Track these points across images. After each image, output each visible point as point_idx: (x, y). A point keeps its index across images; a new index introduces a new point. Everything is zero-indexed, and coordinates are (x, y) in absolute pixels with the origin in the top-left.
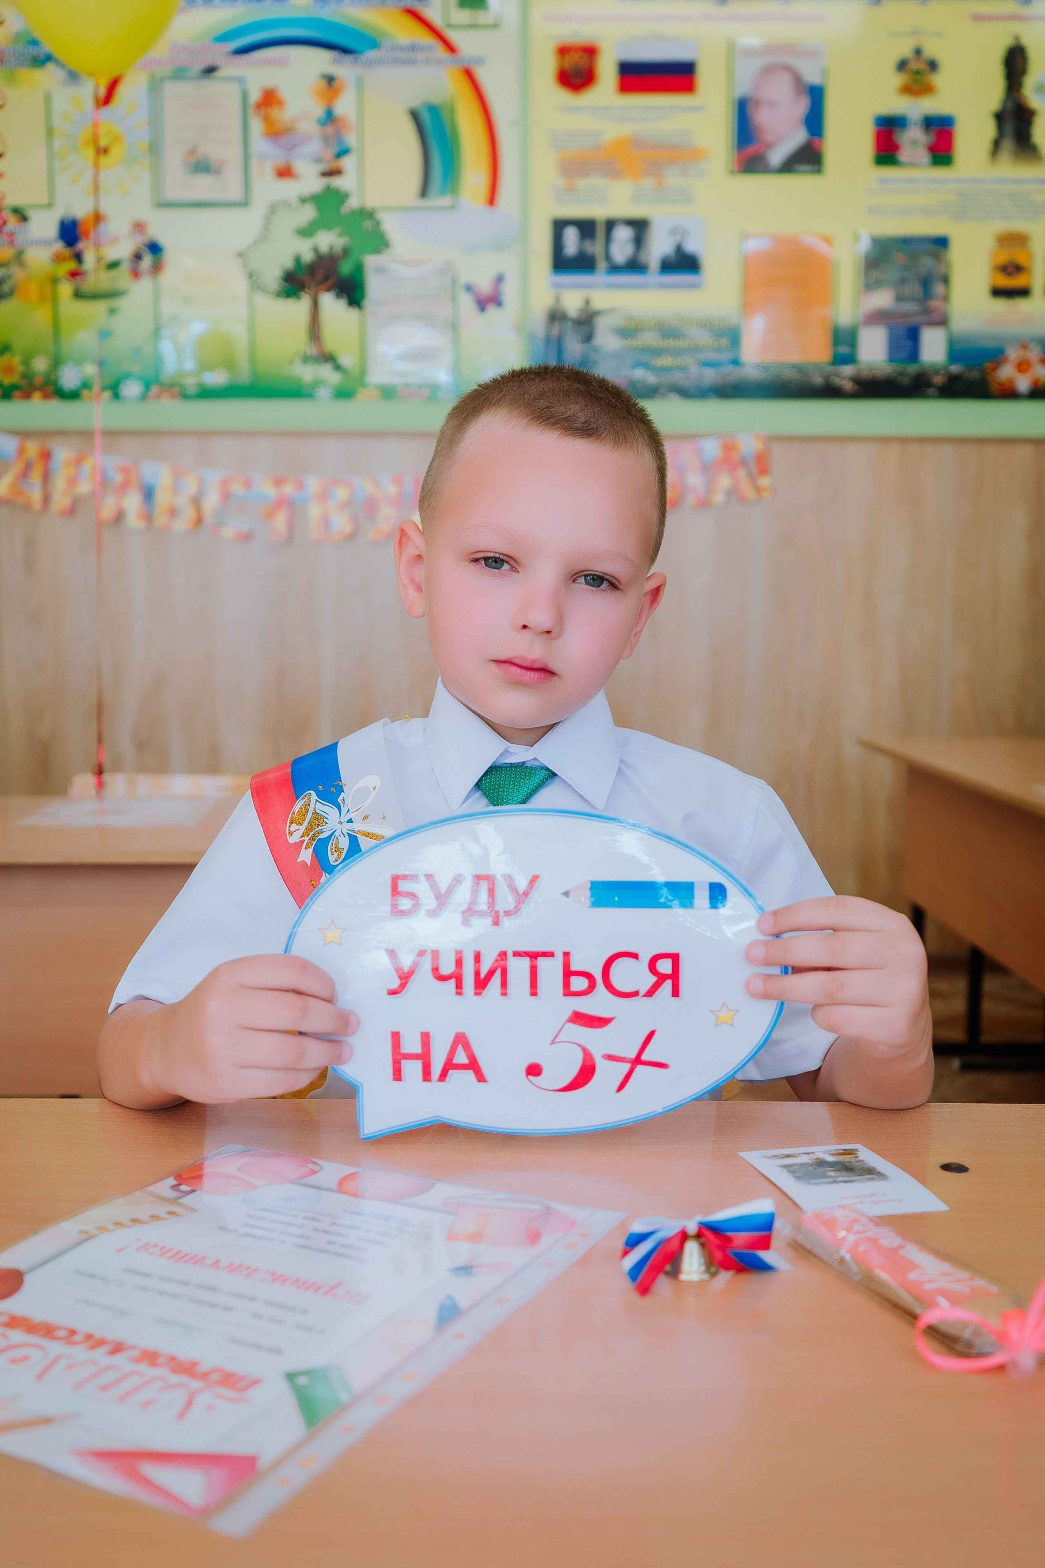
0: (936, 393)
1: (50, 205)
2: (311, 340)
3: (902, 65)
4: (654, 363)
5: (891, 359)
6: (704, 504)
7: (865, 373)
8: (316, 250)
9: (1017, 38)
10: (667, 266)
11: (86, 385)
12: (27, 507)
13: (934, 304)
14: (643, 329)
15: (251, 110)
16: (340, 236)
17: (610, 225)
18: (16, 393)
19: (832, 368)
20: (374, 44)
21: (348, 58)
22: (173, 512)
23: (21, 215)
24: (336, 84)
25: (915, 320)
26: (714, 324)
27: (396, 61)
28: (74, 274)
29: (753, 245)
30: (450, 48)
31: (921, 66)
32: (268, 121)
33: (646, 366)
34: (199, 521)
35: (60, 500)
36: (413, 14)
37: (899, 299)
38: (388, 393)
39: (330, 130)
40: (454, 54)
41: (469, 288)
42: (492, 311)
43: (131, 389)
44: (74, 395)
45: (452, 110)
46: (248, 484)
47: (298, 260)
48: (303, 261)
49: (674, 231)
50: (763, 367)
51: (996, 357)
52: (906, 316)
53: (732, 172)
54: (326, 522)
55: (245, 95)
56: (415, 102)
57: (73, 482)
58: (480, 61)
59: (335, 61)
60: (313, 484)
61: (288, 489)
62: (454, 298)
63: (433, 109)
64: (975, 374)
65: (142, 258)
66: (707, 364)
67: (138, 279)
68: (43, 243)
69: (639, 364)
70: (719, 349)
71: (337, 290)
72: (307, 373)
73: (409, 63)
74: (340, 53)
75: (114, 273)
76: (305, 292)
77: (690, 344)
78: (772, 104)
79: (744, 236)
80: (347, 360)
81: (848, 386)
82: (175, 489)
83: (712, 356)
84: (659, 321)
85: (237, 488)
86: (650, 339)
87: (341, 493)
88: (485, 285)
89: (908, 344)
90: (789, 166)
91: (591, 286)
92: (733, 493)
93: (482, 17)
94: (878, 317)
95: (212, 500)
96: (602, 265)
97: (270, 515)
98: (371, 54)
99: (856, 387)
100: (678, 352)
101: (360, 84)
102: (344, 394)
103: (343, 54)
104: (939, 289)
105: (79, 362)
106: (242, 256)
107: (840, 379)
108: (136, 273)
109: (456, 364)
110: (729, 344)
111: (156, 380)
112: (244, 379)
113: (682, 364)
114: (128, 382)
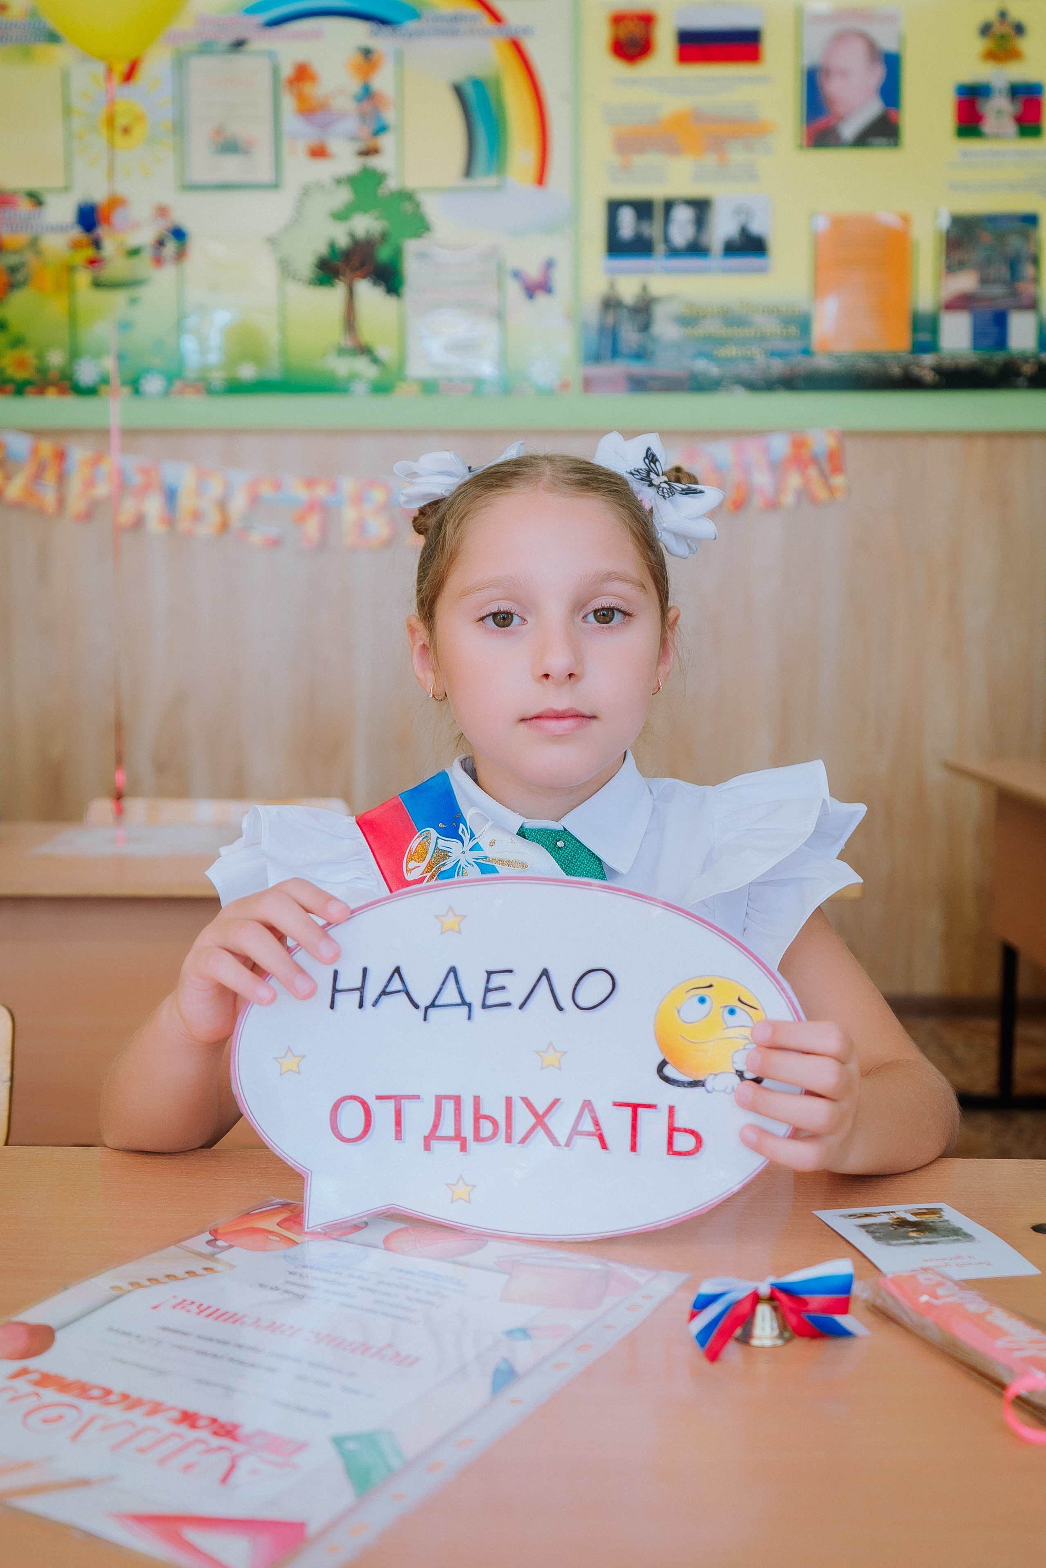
0: (1026, 384)
1: (67, 189)
2: (346, 331)
3: (986, 30)
4: (717, 353)
5: (976, 347)
6: (773, 505)
7: (948, 362)
8: (352, 236)
10: (732, 249)
11: (105, 380)
12: (40, 511)
13: (1022, 286)
14: (704, 317)
15: (282, 87)
16: (378, 220)
17: (669, 205)
18: (29, 389)
19: (911, 357)
21: (386, 30)
22: (197, 516)
23: (36, 199)
25: (1001, 305)
26: (782, 311)
27: (438, 33)
28: (92, 262)
29: (824, 224)
30: (497, 18)
31: (1007, 30)
32: (301, 98)
33: (709, 356)
34: (225, 526)
35: (76, 503)
37: (984, 281)
38: (429, 387)
40: (500, 24)
41: (517, 275)
42: (542, 299)
43: (153, 385)
44: (90, 391)
45: (498, 84)
46: (277, 486)
47: (332, 246)
48: (337, 246)
50: (836, 357)
52: (992, 299)
53: (801, 147)
54: (361, 526)
55: (276, 71)
56: (459, 75)
57: (90, 483)
58: (528, 31)
59: (373, 34)
60: (348, 485)
61: (321, 492)
62: (500, 285)
63: (478, 83)
65: (165, 244)
66: (774, 354)
67: (161, 267)
68: (61, 229)
69: (701, 354)
70: (787, 338)
71: (374, 277)
72: (342, 367)
73: (452, 34)
74: (378, 24)
75: (135, 260)
76: (339, 279)
77: (756, 333)
78: (844, 73)
79: (812, 214)
80: (384, 352)
81: (929, 376)
82: (200, 492)
83: (781, 345)
84: (723, 308)
85: (266, 491)
86: (712, 327)
88: (533, 272)
89: (995, 330)
90: (863, 140)
91: (649, 271)
92: (804, 493)
94: (960, 302)
95: (238, 504)
96: (660, 248)
97: (301, 519)
98: (411, 25)
99: (937, 377)
100: (743, 342)
101: (400, 58)
102: (381, 388)
103: (381, 25)
104: (1028, 270)
105: (97, 355)
106: (272, 241)
107: (920, 369)
108: (158, 261)
109: (502, 358)
110: (798, 332)
111: (179, 375)
112: (274, 373)
113: (746, 354)
114: (149, 377)
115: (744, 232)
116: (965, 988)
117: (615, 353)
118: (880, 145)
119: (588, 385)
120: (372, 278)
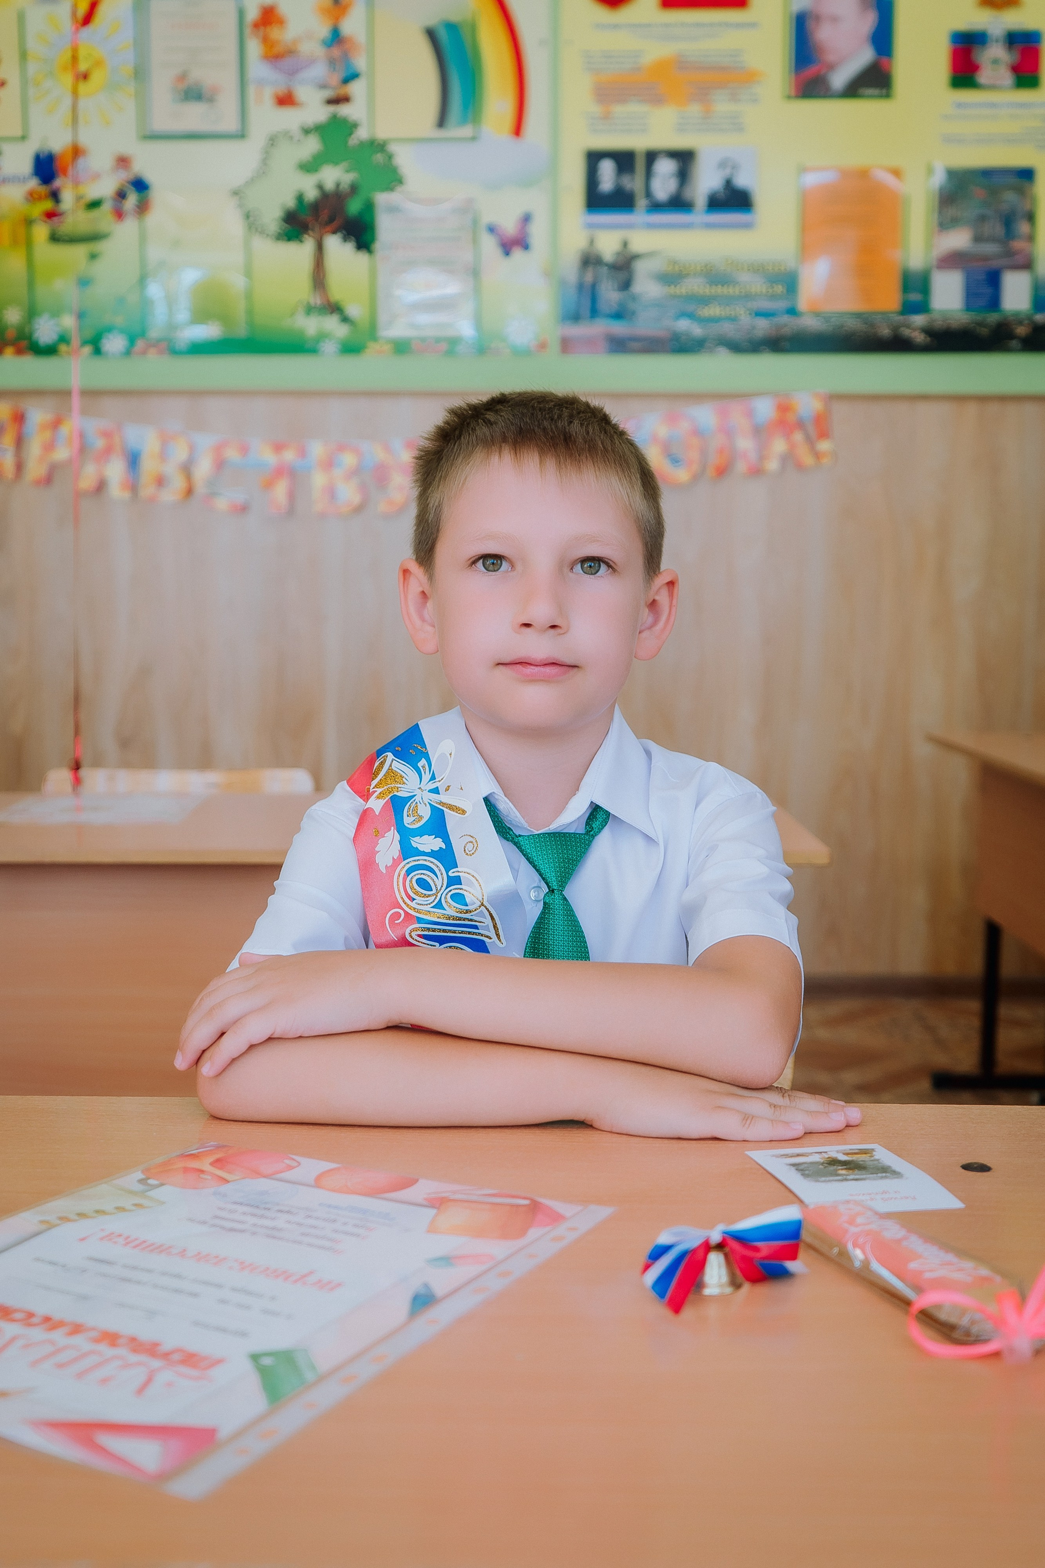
0: (1020, 346)
1: (23, 138)
2: (315, 290)
4: (700, 313)
5: (968, 307)
6: (756, 471)
7: (939, 324)
8: (320, 187)
10: (716, 203)
11: (64, 339)
13: (1017, 245)
14: (687, 275)
15: (248, 31)
16: (347, 171)
17: (651, 157)
19: (901, 317)
22: (160, 481)
25: (995, 264)
26: (768, 269)
28: (50, 215)
29: (811, 179)
32: (267, 42)
33: (691, 316)
34: (189, 492)
35: (35, 469)
37: (978, 239)
38: (401, 347)
39: (336, 52)
41: (492, 229)
42: (518, 254)
43: (114, 344)
44: (50, 351)
45: (473, 28)
46: (244, 450)
47: (300, 198)
48: (306, 200)
49: (722, 164)
50: (825, 317)
52: (985, 258)
53: (789, 97)
54: (331, 492)
55: (241, 13)
56: (432, 20)
57: (49, 447)
60: (317, 449)
61: (289, 456)
62: (475, 241)
63: (452, 27)
65: (127, 196)
66: (759, 314)
67: (122, 220)
68: (16, 179)
69: (684, 314)
70: (773, 297)
71: (344, 232)
72: (311, 325)
75: (95, 213)
76: (308, 234)
77: (741, 292)
78: (835, 19)
79: (803, 170)
80: (354, 310)
81: (919, 338)
82: (163, 456)
83: (766, 305)
84: (706, 266)
85: (232, 454)
86: (695, 285)
87: (348, 460)
88: (510, 227)
89: (988, 290)
91: (630, 226)
92: (789, 459)
94: (952, 260)
95: (203, 468)
96: (641, 202)
97: (269, 484)
99: (929, 339)
100: (728, 300)
102: (351, 348)
104: (1023, 227)
105: (56, 314)
106: (237, 194)
107: (911, 331)
108: (119, 214)
109: (479, 318)
110: (785, 291)
111: (143, 334)
112: (241, 331)
113: (731, 314)
114: (111, 336)
116: (950, 968)
117: (594, 312)
119: (567, 345)
120: (343, 233)
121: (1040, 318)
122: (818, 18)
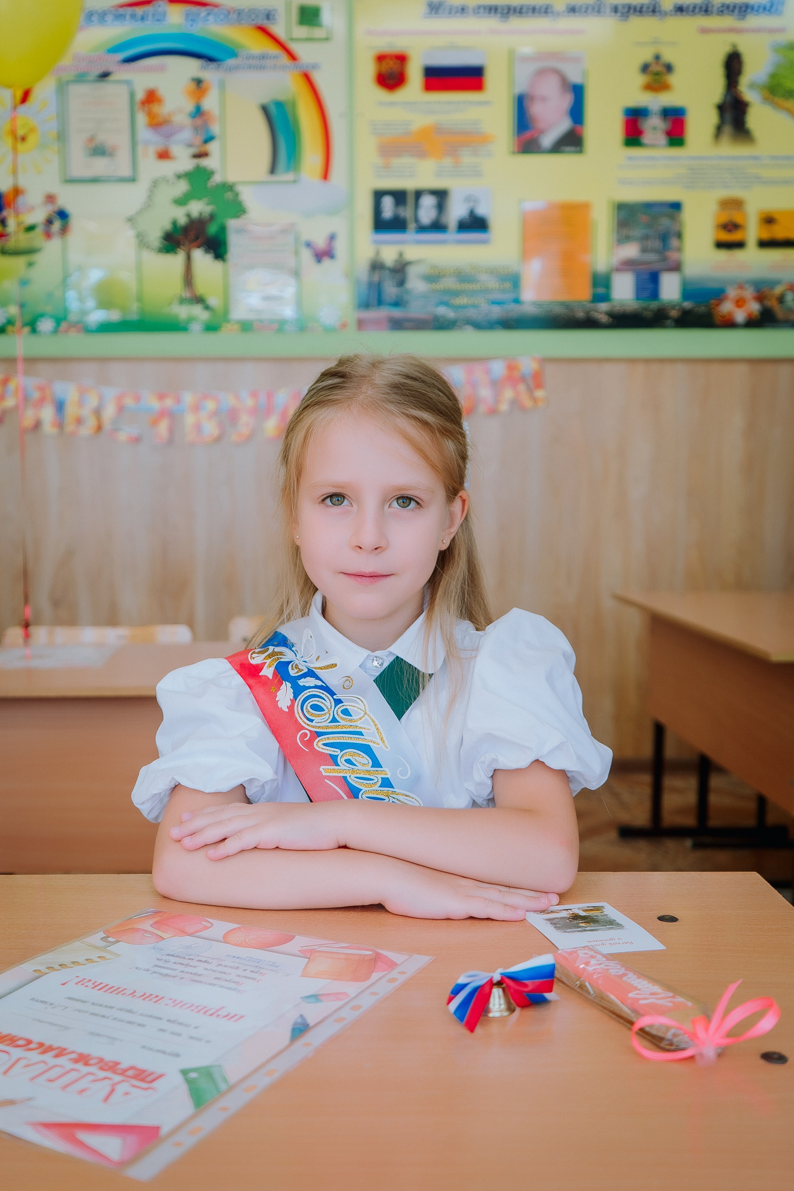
0: (673, 324)
2: (186, 286)
4: (453, 302)
5: (638, 296)
6: (493, 412)
7: (618, 309)
8: (188, 215)
9: (734, 46)
11: (10, 322)
13: (671, 254)
14: (444, 276)
15: (137, 106)
16: (208, 204)
17: (418, 194)
19: (592, 305)
20: (233, 54)
21: (213, 65)
22: (79, 421)
24: (204, 85)
25: (655, 267)
26: (500, 272)
27: (250, 67)
28: (1, 236)
29: (530, 206)
30: (292, 57)
32: (150, 115)
33: (446, 304)
34: (99, 428)
36: (263, 30)
37: (644, 250)
38: (246, 327)
39: (199, 121)
40: (295, 61)
41: (308, 245)
42: (327, 262)
43: (46, 325)
44: (1, 330)
45: (294, 104)
46: (138, 398)
47: (174, 223)
48: (179, 224)
49: (468, 199)
50: (538, 305)
51: (719, 295)
52: (648, 263)
53: (514, 153)
54: (198, 427)
55: (132, 95)
56: (265, 100)
57: (1, 398)
58: (315, 66)
59: (203, 68)
60: (188, 398)
61: (169, 403)
62: (297, 253)
63: (279, 105)
64: (702, 309)
65: (53, 222)
66: (495, 303)
67: (50, 239)
69: (442, 303)
70: (503, 291)
72: (183, 312)
73: (260, 68)
74: (206, 61)
75: (31, 234)
76: (180, 248)
77: (481, 287)
78: (544, 99)
79: (523, 200)
80: (213, 301)
81: (604, 319)
82: (81, 403)
83: (499, 296)
84: (457, 269)
85: (129, 402)
86: (449, 283)
87: (210, 405)
88: (321, 243)
89: (651, 286)
91: (404, 242)
92: (515, 403)
93: (318, 33)
94: (627, 265)
95: (109, 412)
96: (412, 226)
97: (155, 422)
98: (231, 62)
99: (611, 319)
100: (472, 294)
101: (222, 86)
102: (211, 328)
103: (209, 62)
104: (674, 242)
105: (5, 305)
106: (131, 220)
107: (598, 314)
108: (48, 235)
109: (299, 303)
110: (511, 287)
111: (65, 318)
112: (134, 316)
113: (475, 303)
114: (43, 320)
115: (472, 213)
116: (629, 752)
117: (380, 302)
118: (570, 152)
119: (361, 324)
120: (205, 247)
121: (687, 305)
122: (532, 98)
